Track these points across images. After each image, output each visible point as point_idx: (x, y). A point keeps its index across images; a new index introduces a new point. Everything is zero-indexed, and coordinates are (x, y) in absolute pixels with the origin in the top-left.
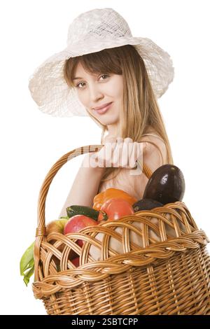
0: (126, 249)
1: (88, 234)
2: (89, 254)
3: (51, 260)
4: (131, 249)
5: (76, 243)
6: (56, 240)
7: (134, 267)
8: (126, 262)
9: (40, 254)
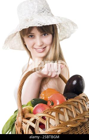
0: (67, 119)
1: (47, 113)
2: (50, 123)
3: (29, 129)
4: (69, 119)
5: (42, 118)
6: (31, 118)
7: (72, 128)
8: (68, 126)
9: (22, 126)
